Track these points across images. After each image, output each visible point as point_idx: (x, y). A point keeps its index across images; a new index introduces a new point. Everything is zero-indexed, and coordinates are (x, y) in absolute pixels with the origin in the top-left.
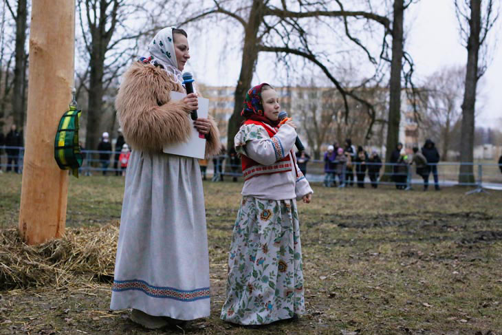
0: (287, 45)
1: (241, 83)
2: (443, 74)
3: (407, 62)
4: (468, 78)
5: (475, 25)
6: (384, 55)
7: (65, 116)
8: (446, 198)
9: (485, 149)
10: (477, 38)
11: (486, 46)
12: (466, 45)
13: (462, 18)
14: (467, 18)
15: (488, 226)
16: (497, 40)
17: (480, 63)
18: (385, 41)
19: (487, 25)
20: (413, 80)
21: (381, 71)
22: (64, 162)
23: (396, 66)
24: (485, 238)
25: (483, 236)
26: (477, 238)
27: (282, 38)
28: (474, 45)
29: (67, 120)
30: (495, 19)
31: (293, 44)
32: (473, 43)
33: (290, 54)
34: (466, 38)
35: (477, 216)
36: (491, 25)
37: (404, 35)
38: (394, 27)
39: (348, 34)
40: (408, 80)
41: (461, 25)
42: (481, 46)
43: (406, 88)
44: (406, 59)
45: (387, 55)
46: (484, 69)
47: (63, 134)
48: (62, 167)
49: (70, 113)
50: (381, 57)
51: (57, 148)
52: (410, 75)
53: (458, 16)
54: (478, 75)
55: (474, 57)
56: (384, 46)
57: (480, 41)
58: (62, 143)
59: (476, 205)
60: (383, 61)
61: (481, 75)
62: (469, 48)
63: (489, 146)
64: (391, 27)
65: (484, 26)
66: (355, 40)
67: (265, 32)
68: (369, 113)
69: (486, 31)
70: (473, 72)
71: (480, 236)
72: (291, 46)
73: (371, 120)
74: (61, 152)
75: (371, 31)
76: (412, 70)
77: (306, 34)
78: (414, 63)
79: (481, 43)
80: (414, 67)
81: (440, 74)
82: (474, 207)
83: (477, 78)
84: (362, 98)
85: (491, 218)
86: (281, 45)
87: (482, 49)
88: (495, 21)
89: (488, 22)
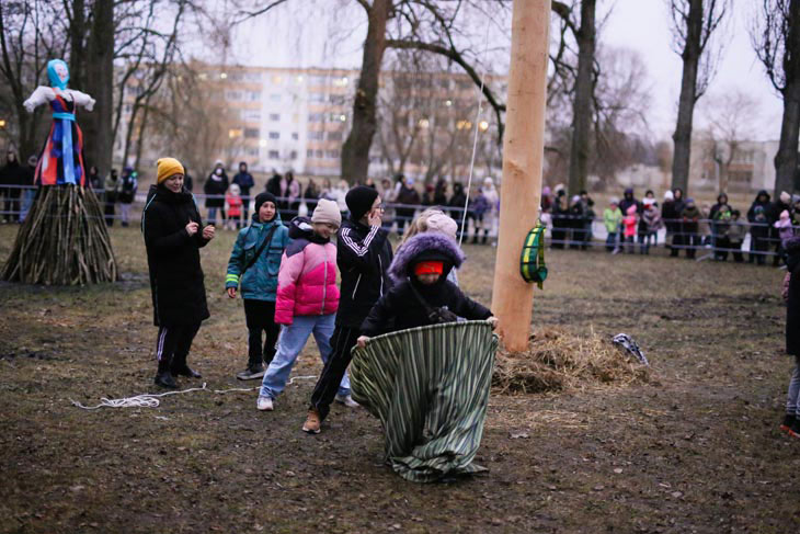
4: (683, 98)
5: (695, 27)
7: (531, 233)
10: (698, 44)
12: (682, 53)
13: (679, 16)
14: (685, 16)
16: (722, 47)
18: (563, 40)
19: (709, 25)
22: (528, 277)
28: (692, 53)
29: (533, 236)
30: (721, 17)
32: (692, 50)
36: (715, 26)
41: (677, 26)
42: (701, 54)
46: (705, 86)
47: (528, 250)
48: (527, 280)
49: (536, 230)
51: (522, 264)
53: (674, 15)
54: (697, 94)
55: (692, 70)
57: (701, 45)
58: (526, 259)
61: (701, 94)
62: (686, 57)
65: (706, 27)
69: (708, 33)
70: (690, 91)
74: (526, 268)
79: (702, 49)
83: (696, 99)
87: (703, 59)
88: (718, 20)
89: (710, 21)
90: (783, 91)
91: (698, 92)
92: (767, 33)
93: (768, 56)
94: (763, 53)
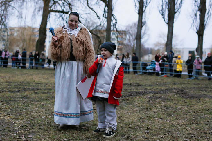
0: (63, 10)
1: (42, 26)
2: (132, 25)
3: (114, 19)
5: (141, 4)
6: (104, 16)
8: (126, 77)
9: (149, 56)
10: (142, 10)
11: (146, 13)
12: (138, 12)
14: (138, 1)
15: (137, 89)
17: (143, 20)
18: (105, 9)
19: (146, 4)
20: (117, 26)
21: (103, 22)
23: (109, 20)
24: (132, 95)
25: (132, 94)
26: (129, 95)
27: (61, 7)
28: (141, 12)
31: (66, 10)
33: (65, 14)
34: (138, 10)
35: (135, 84)
36: (148, 4)
37: (112, 7)
38: (108, 3)
39: (88, 6)
40: (115, 26)
41: (135, 4)
42: (144, 13)
43: (113, 30)
44: (114, 18)
45: (106, 16)
46: (145, 23)
50: (103, 16)
52: (116, 25)
55: (141, 17)
56: (104, 11)
57: (143, 11)
59: (138, 79)
60: (104, 18)
61: (144, 25)
62: (139, 14)
63: (151, 55)
64: (107, 3)
65: (145, 5)
66: (91, 9)
67: (53, 4)
68: (98, 40)
69: (146, 7)
70: (140, 24)
71: (130, 94)
72: (65, 10)
73: (99, 43)
75: (99, 5)
76: (116, 22)
77: (72, 6)
78: (117, 19)
79: (144, 12)
80: (117, 21)
81: (131, 25)
82: (136, 80)
84: (96, 34)
85: (140, 85)
86: (61, 10)
87: (144, 15)
88: (149, 3)
89: (147, 3)
90: (167, 23)
91: (143, 25)
92: (162, 6)
93: (163, 12)
94: (161, 12)
